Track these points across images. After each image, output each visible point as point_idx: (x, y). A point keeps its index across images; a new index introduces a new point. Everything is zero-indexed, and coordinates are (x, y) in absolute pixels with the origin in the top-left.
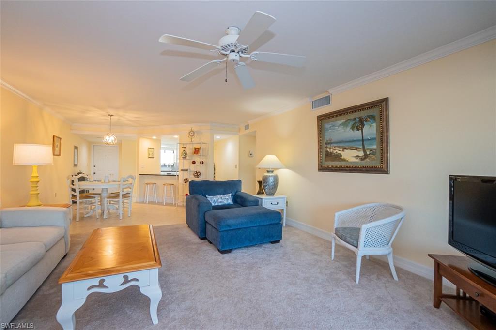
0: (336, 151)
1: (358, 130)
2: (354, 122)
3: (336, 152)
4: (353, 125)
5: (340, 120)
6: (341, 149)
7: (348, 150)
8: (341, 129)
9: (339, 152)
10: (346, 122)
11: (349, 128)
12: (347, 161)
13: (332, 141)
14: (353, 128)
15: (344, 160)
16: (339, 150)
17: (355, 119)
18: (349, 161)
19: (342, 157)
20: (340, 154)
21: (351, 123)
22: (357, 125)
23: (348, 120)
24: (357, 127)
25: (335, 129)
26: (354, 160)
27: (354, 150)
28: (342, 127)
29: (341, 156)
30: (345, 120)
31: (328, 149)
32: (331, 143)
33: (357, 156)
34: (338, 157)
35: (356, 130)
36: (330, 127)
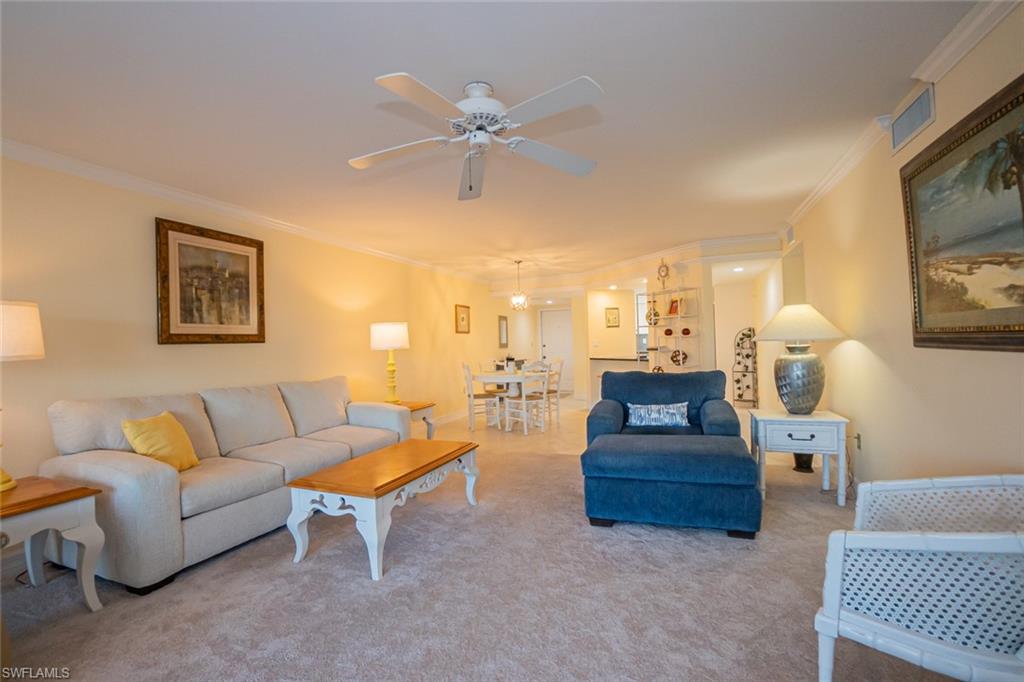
0: (954, 275)
1: (1007, 186)
2: (992, 159)
3: (953, 280)
4: (991, 171)
5: (952, 165)
6: (963, 267)
7: (985, 266)
8: (958, 198)
9: (959, 279)
10: (970, 165)
11: (979, 188)
12: (983, 307)
13: (942, 242)
14: (990, 185)
15: (973, 306)
16: (959, 272)
17: (994, 146)
18: (988, 307)
19: (969, 296)
20: (962, 284)
21: (986, 165)
22: (1002, 170)
23: (976, 155)
24: (1004, 176)
25: (942, 201)
26: (1001, 302)
27: (1000, 264)
28: (962, 186)
29: (965, 290)
30: (964, 163)
31: (932, 273)
32: (937, 251)
33: (1013, 287)
34: (956, 296)
35: (1002, 185)
36: (932, 197)
